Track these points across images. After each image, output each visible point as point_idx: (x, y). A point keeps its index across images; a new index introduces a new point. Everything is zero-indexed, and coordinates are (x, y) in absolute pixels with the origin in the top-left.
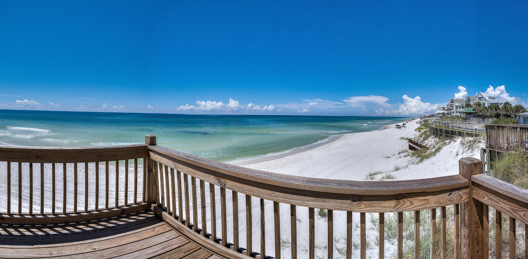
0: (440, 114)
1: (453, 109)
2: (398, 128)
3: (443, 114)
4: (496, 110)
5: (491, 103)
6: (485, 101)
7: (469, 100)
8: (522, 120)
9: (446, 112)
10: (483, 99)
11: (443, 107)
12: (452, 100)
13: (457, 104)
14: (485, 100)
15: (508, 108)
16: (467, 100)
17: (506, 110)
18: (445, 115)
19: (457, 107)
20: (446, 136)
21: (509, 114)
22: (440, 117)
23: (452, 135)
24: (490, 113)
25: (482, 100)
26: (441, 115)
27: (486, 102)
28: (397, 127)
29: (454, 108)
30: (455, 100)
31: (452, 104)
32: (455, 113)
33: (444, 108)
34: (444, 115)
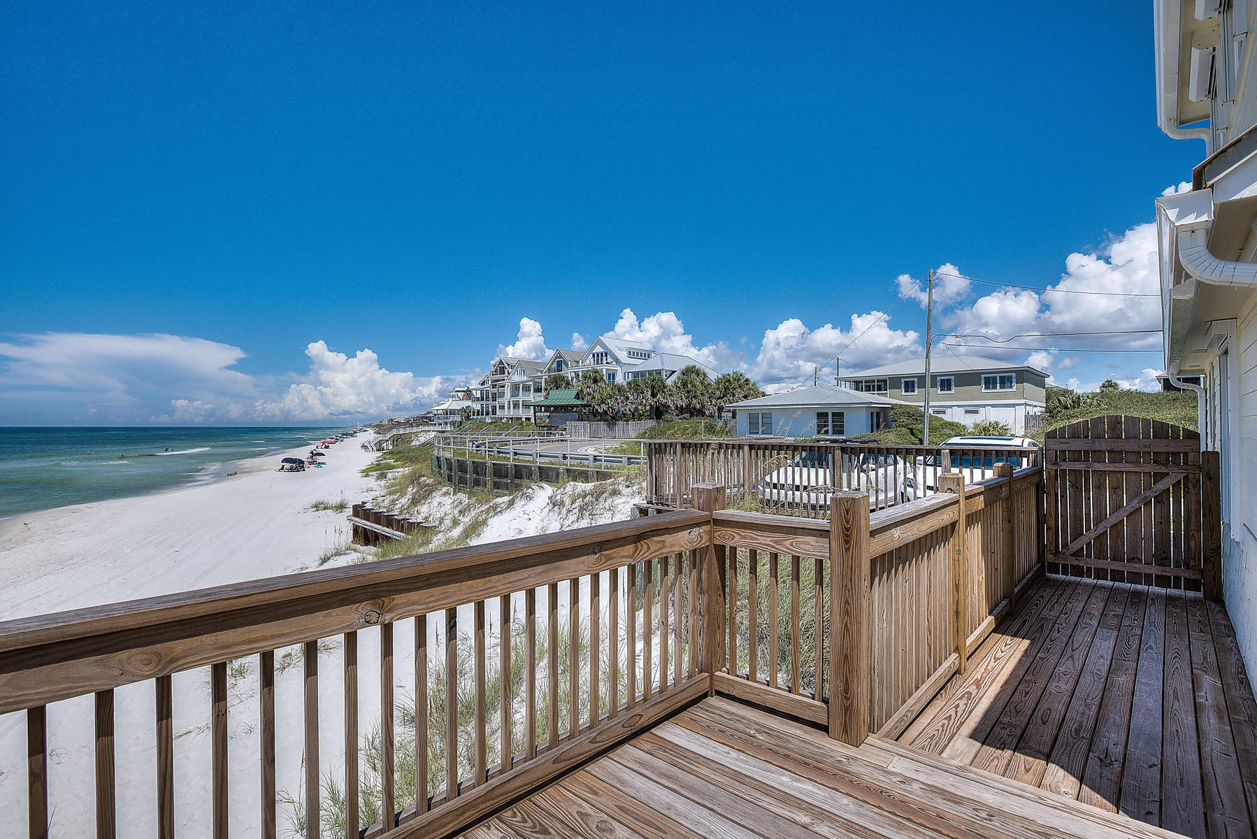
0: (453, 412)
1: (502, 395)
2: (291, 470)
3: (467, 414)
4: (654, 395)
5: (638, 373)
6: (614, 367)
7: (559, 364)
8: (742, 422)
9: (477, 406)
10: (609, 360)
11: (465, 389)
12: (501, 362)
13: (516, 378)
14: (617, 361)
15: (693, 386)
16: (555, 365)
17: (688, 392)
18: (474, 415)
19: (515, 388)
20: (496, 485)
21: (698, 406)
22: (453, 423)
23: (517, 481)
24: (632, 403)
25: (604, 362)
26: (458, 418)
27: (619, 369)
28: (287, 466)
29: (508, 391)
30: (509, 362)
31: (498, 377)
32: (509, 408)
33: (468, 394)
34: (468, 418)
